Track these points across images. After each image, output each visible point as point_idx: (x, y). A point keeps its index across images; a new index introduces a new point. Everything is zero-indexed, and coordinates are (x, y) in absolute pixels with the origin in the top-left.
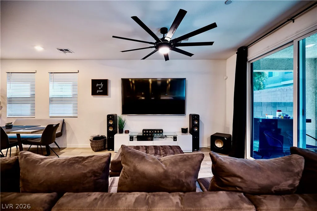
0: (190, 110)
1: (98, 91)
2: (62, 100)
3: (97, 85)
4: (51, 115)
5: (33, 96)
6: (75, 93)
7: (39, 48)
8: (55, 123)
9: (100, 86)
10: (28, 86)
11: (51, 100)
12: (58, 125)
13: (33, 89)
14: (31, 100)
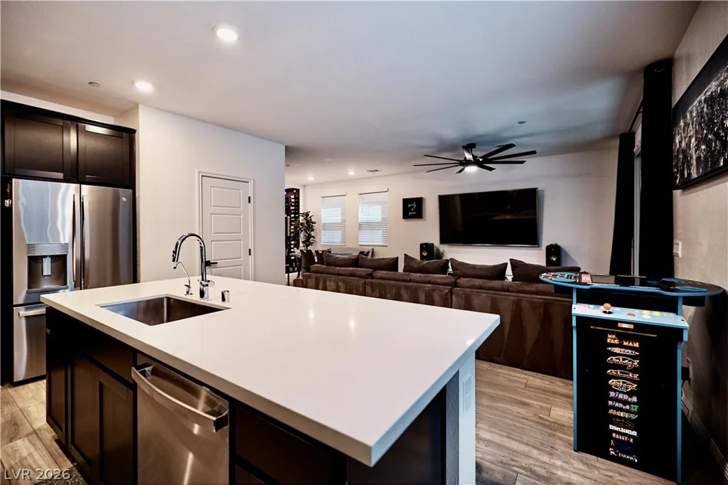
0: (547, 239)
1: (410, 213)
2: (370, 226)
3: (409, 205)
4: (360, 243)
5: (344, 221)
6: (384, 216)
7: (351, 173)
8: (366, 250)
9: (412, 207)
10: (339, 210)
11: (361, 226)
12: (368, 252)
13: (343, 214)
14: (342, 226)
